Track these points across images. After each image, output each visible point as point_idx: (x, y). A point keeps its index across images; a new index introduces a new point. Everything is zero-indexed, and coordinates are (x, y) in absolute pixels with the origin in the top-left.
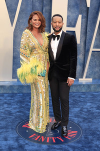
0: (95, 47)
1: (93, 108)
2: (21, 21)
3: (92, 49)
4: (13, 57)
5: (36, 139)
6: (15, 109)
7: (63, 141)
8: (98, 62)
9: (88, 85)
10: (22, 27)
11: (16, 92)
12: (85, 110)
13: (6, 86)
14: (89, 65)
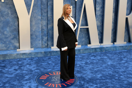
0: (82, 25)
1: (82, 64)
2: (34, 11)
3: (80, 27)
4: (31, 34)
5: (49, 86)
6: (34, 67)
7: (66, 86)
8: (84, 35)
9: (79, 50)
10: (35, 15)
11: (34, 57)
12: (78, 65)
13: (27, 53)
14: (79, 37)
